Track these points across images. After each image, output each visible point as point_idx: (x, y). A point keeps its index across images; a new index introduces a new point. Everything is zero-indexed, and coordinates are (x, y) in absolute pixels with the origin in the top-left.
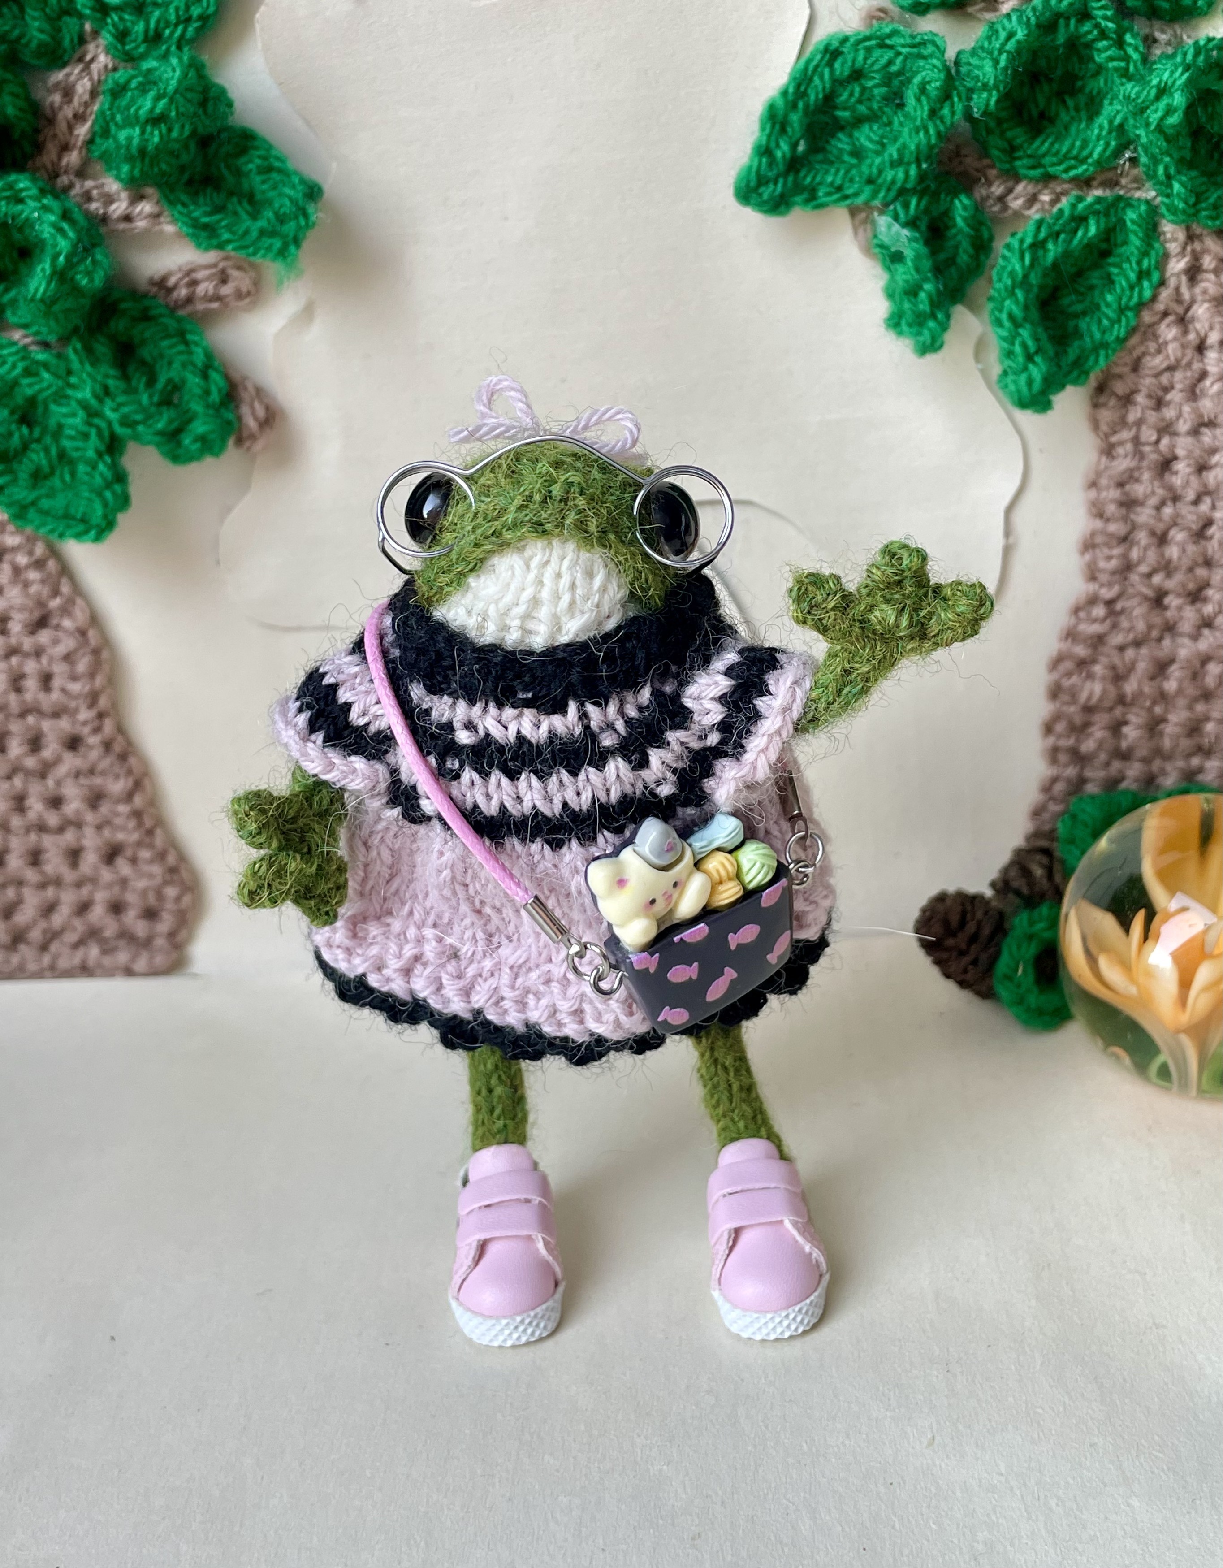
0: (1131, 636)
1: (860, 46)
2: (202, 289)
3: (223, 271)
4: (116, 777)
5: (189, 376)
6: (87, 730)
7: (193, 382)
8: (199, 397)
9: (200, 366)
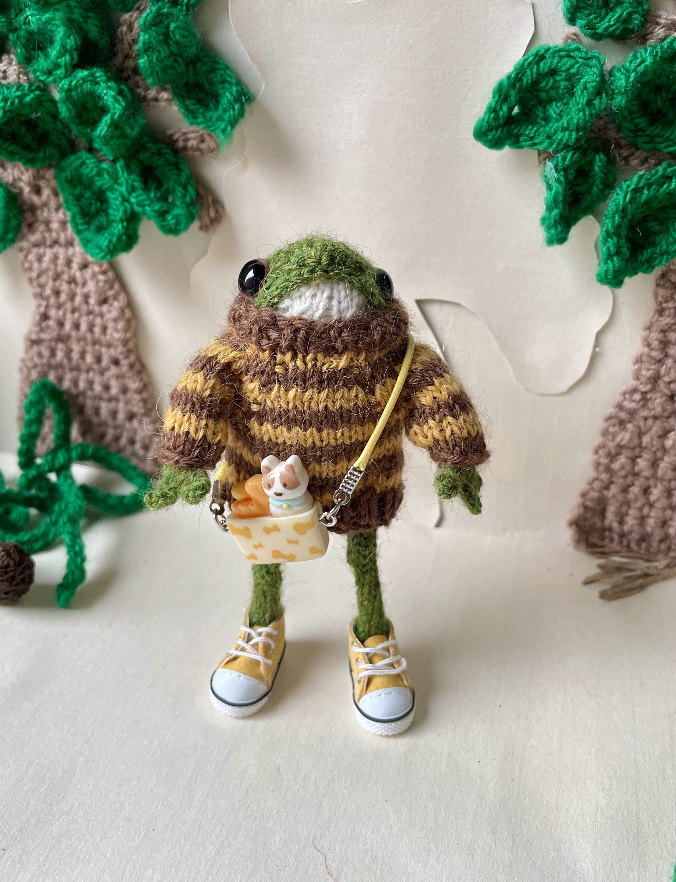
0: (652, 413)
1: (556, 55)
2: (190, 143)
3: (202, 135)
4: (134, 381)
5: (177, 186)
6: (122, 356)
7: (178, 190)
8: (179, 198)
9: (183, 182)
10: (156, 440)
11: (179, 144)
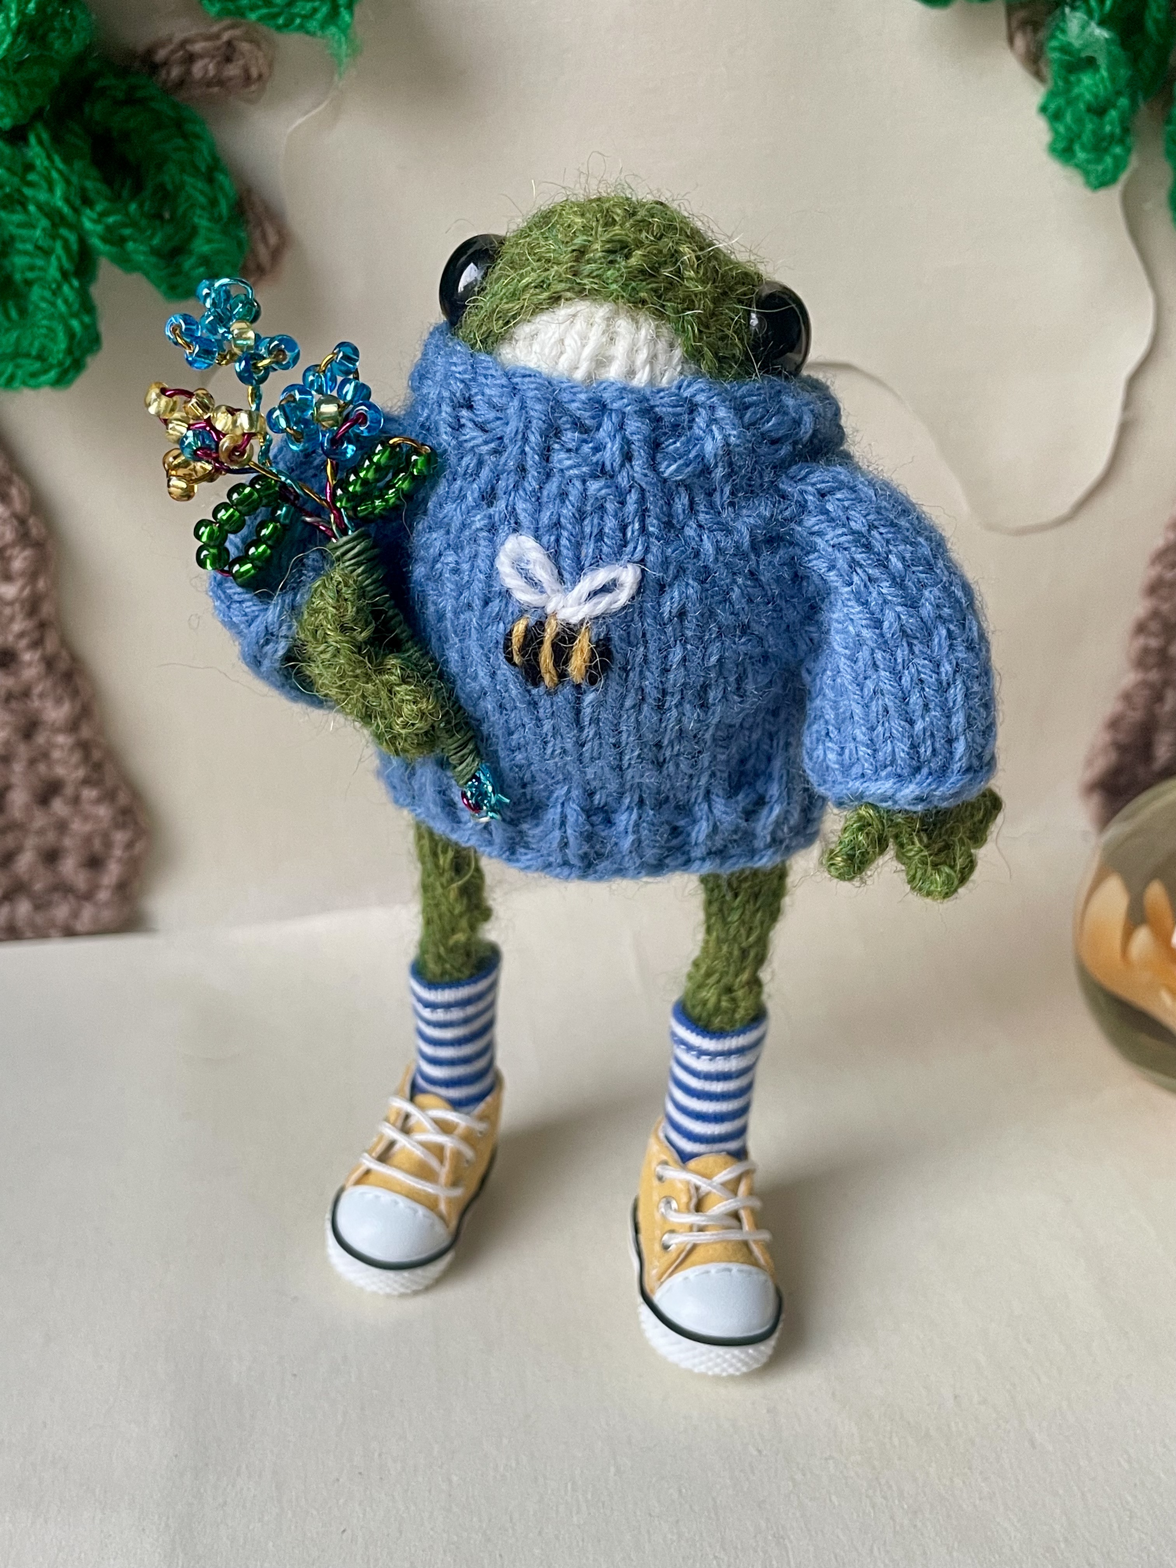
2: (197, 69)
3: (229, 43)
4: (59, 701)
5: (188, 179)
6: (23, 643)
7: (195, 188)
8: (203, 208)
9: (203, 169)
10: (120, 837)
11: (168, 73)
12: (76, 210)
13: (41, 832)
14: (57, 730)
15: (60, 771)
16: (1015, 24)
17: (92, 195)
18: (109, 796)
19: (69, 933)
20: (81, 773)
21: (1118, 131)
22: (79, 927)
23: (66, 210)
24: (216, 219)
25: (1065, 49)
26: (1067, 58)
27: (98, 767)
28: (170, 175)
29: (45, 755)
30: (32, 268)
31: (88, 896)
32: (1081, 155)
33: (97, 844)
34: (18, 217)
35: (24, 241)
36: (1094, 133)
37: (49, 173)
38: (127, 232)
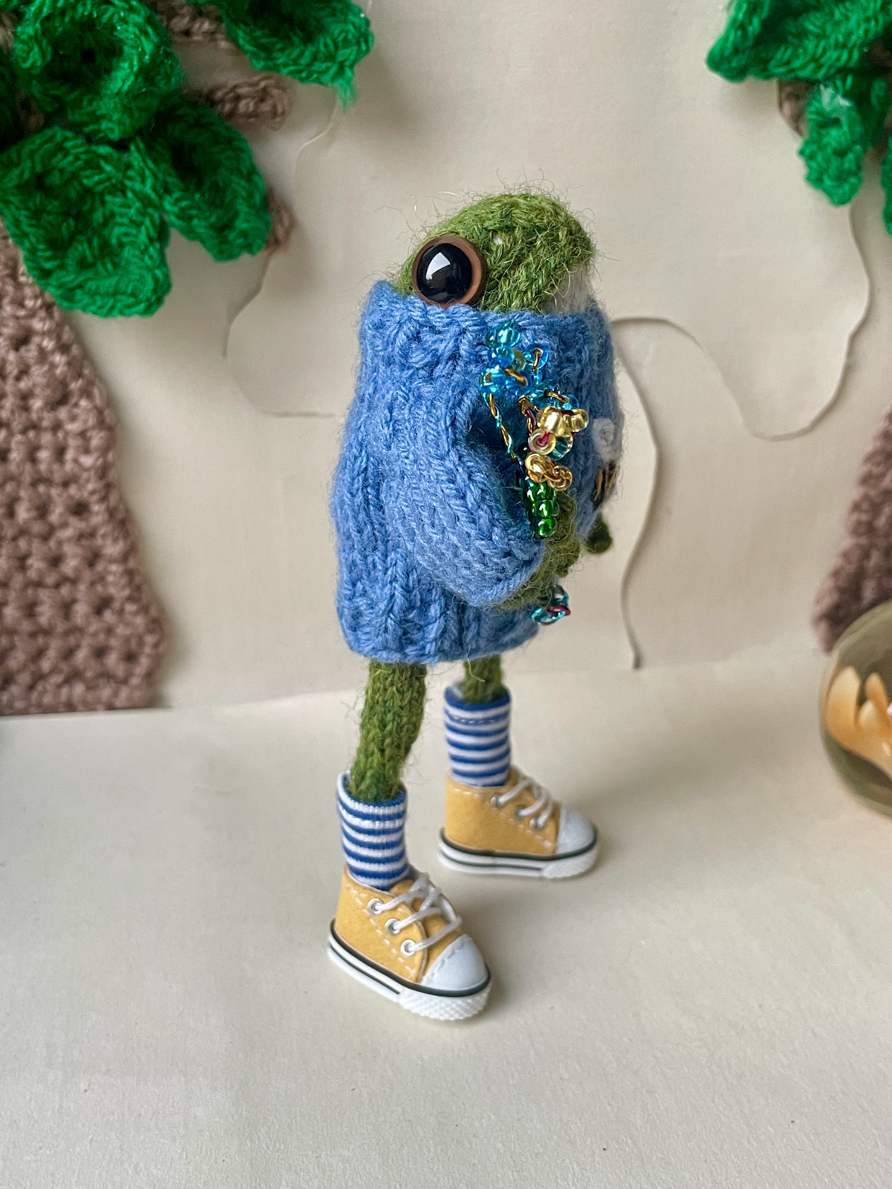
2: (242, 106)
3: (264, 89)
4: (115, 540)
5: (235, 179)
6: (95, 498)
7: (239, 185)
8: (243, 198)
9: (245, 171)
10: (150, 639)
11: (223, 108)
12: (160, 197)
13: (95, 635)
14: (112, 561)
15: (112, 590)
16: (784, 95)
17: (171, 187)
18: (144, 610)
19: (111, 707)
20: (126, 592)
21: (854, 167)
22: (118, 704)
23: (153, 196)
24: (252, 207)
25: (820, 112)
26: (821, 119)
27: (138, 588)
28: (222, 175)
29: (101, 579)
30: (127, 234)
31: (125, 681)
32: (828, 182)
33: (134, 644)
34: (119, 200)
35: (122, 216)
36: (838, 168)
37: (143, 170)
38: (194, 212)
